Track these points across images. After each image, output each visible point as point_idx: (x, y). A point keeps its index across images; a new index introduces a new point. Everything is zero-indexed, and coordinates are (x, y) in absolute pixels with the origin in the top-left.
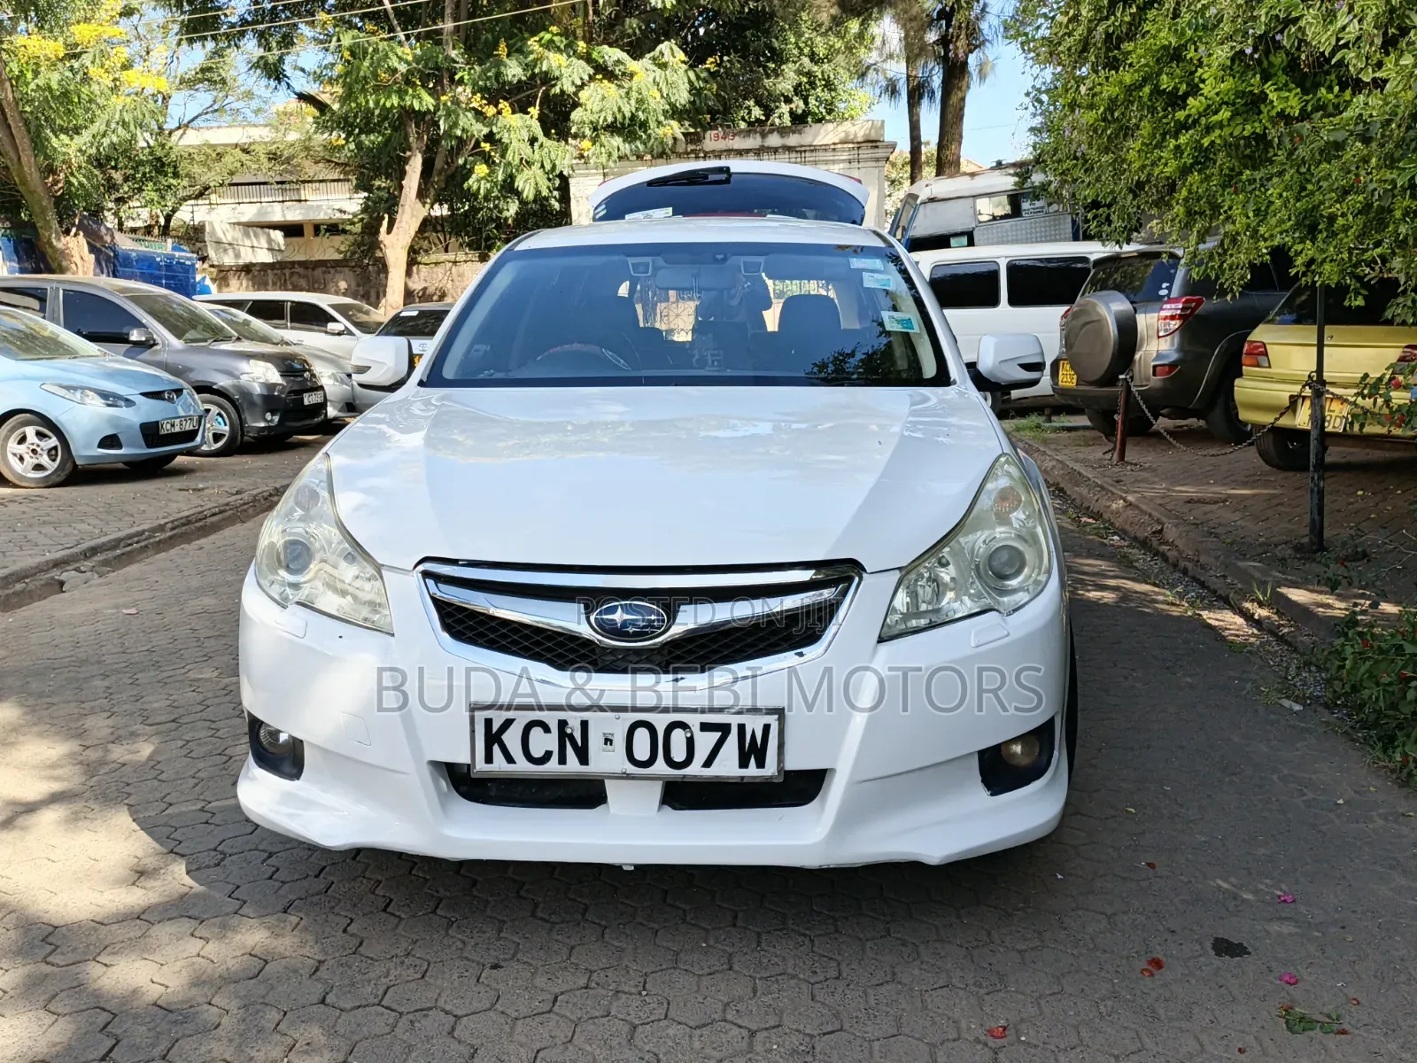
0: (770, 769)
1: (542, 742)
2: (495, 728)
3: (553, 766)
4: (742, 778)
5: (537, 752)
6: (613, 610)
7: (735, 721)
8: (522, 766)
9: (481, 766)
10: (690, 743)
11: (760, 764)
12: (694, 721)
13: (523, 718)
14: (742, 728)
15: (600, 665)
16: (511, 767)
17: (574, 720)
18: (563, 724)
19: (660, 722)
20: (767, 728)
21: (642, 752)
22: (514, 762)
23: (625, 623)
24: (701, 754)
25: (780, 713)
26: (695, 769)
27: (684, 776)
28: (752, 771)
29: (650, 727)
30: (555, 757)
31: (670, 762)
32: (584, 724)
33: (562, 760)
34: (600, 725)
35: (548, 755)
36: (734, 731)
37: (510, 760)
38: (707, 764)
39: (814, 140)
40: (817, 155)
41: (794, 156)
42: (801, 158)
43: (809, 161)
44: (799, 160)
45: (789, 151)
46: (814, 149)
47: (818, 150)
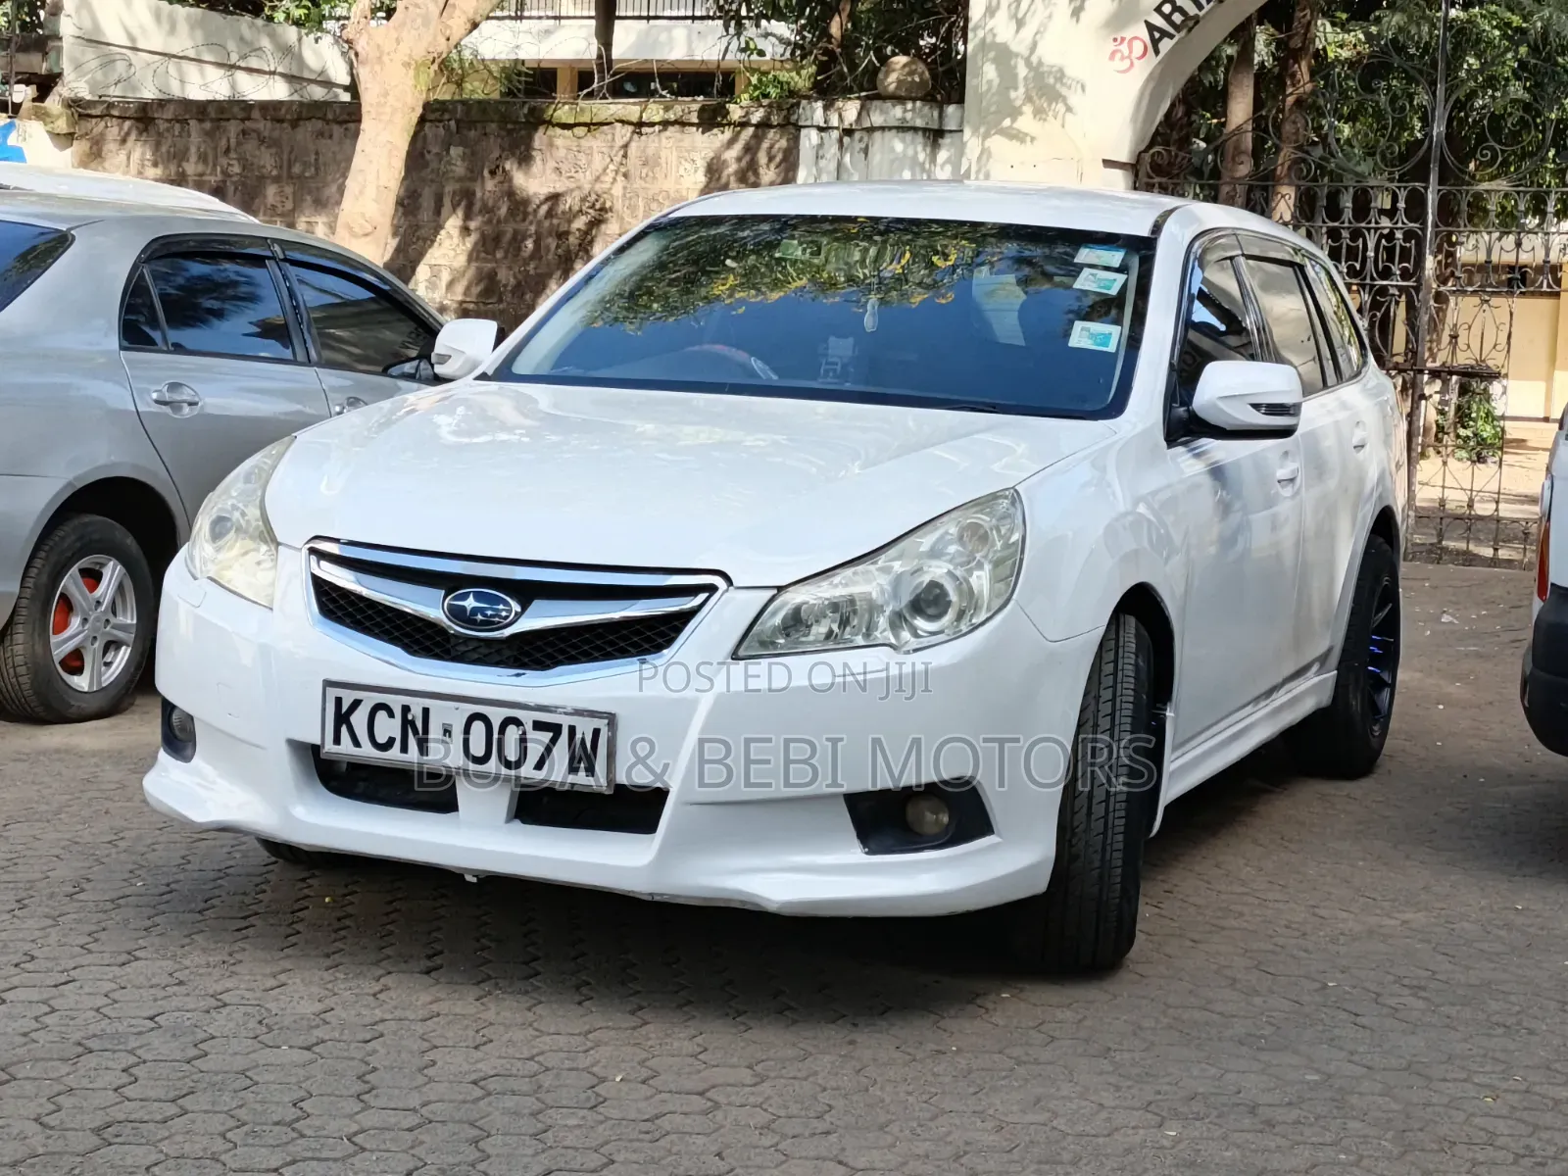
0: (600, 779)
1: (388, 727)
2: (345, 708)
3: (394, 753)
4: (572, 785)
5: (381, 739)
6: (464, 597)
7: (565, 722)
8: (367, 751)
9: (329, 747)
10: (523, 740)
11: (590, 770)
12: (528, 717)
13: (370, 699)
14: (572, 730)
15: (453, 653)
16: (355, 751)
17: (417, 706)
18: (406, 709)
19: (497, 715)
20: (596, 732)
21: (478, 748)
22: (359, 745)
23: (475, 610)
24: (534, 752)
25: (611, 719)
26: (527, 771)
28: (581, 778)
29: (487, 722)
30: (397, 744)
32: (426, 712)
33: (404, 749)
34: (444, 715)
35: (391, 741)
36: (565, 732)
37: (357, 743)
38: (539, 766)
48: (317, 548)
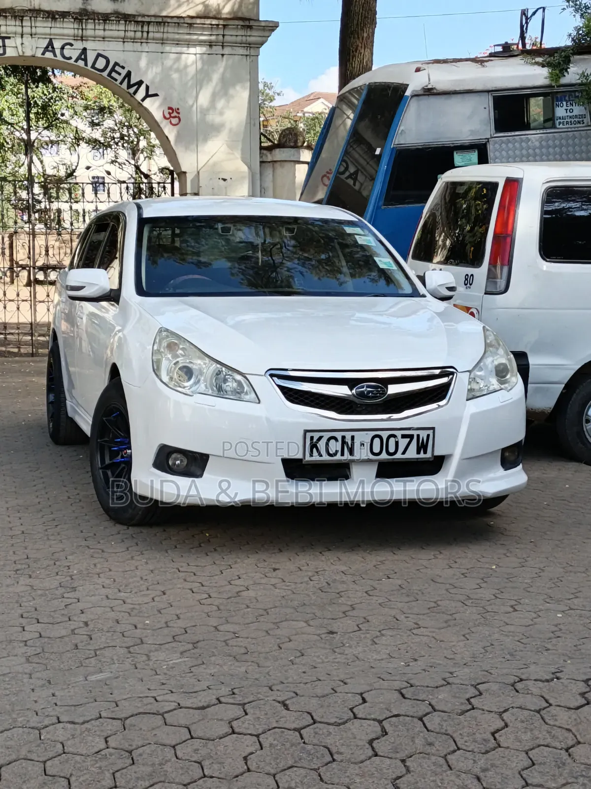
0: (429, 455)
1: (335, 446)
2: (315, 441)
3: (338, 457)
4: (417, 459)
5: (332, 451)
6: (363, 387)
7: (415, 433)
8: (326, 457)
9: (308, 458)
10: (397, 443)
11: (425, 452)
12: (399, 434)
13: (327, 435)
14: (418, 436)
16: (321, 459)
17: (348, 436)
18: (343, 437)
19: (385, 435)
20: (428, 436)
21: (376, 449)
23: (368, 392)
24: (401, 449)
25: (433, 429)
26: (399, 456)
27: (393, 459)
28: (422, 455)
29: (380, 437)
30: (339, 453)
31: (388, 453)
32: (353, 437)
33: (342, 454)
34: (359, 437)
35: (337, 452)
36: (415, 437)
37: (320, 455)
38: (404, 453)
39: (161, 10)
40: (165, 31)
41: (132, 29)
42: (142, 32)
43: (153, 39)
44: (139, 34)
45: (126, 21)
46: (163, 22)
47: (168, 23)
48: (275, 374)
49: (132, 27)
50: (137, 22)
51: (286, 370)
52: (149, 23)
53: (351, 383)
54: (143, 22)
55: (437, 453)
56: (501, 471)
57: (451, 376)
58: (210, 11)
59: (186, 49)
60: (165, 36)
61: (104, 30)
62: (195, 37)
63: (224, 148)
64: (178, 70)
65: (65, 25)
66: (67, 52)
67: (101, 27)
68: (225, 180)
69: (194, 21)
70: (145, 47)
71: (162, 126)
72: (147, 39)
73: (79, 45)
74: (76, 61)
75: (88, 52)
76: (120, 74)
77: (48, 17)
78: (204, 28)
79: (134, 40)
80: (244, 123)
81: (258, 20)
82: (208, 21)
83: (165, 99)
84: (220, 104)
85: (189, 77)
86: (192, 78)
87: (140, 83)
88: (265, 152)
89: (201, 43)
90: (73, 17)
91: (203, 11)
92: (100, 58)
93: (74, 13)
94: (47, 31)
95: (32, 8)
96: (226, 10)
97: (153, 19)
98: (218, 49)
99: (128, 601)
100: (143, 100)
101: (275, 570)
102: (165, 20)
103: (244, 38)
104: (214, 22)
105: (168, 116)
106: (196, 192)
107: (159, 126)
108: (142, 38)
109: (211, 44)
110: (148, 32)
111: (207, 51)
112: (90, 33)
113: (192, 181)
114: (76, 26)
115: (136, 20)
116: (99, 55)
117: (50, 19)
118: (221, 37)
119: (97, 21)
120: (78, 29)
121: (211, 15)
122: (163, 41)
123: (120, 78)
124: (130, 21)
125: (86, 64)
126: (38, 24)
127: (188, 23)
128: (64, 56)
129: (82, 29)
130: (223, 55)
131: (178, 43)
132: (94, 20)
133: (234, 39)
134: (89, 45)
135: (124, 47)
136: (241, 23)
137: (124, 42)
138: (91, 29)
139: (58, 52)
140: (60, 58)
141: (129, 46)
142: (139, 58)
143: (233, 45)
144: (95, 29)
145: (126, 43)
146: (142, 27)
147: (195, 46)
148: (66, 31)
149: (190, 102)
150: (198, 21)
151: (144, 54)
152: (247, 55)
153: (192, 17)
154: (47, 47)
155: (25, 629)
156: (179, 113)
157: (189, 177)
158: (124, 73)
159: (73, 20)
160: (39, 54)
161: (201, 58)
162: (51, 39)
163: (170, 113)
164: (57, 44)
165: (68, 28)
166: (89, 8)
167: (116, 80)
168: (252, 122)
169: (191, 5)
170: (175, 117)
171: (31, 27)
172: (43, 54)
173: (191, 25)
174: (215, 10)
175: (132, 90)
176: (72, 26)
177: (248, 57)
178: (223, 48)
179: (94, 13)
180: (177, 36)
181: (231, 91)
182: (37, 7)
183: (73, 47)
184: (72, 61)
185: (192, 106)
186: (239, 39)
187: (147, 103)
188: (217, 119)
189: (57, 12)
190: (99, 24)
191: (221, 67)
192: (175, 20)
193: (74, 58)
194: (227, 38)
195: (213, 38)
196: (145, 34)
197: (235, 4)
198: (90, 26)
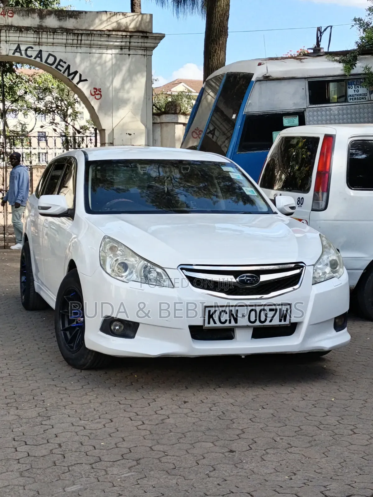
0: (287, 322)
1: (225, 317)
3: (227, 324)
4: (280, 325)
5: (223, 320)
6: (243, 277)
8: (219, 324)
9: (207, 325)
11: (285, 321)
20: (287, 309)
21: (253, 319)
22: (216, 324)
23: (247, 280)
24: (269, 319)
26: (267, 323)
27: (264, 325)
28: (283, 323)
30: (228, 322)
31: (260, 321)
33: (230, 322)
35: (226, 321)
36: (278, 311)
37: (215, 323)
38: (271, 321)
39: (90, 26)
40: (92, 39)
41: (71, 38)
42: (78, 40)
43: (85, 45)
44: (75, 42)
45: (67, 33)
46: (90, 33)
47: (94, 34)
48: (184, 268)
49: (71, 37)
50: (74, 34)
51: (192, 265)
52: (82, 34)
53: (236, 274)
54: (78, 34)
55: (292, 321)
56: (334, 332)
57: (301, 269)
58: (121, 27)
59: (106, 50)
60: (92, 42)
61: (53, 39)
62: (112, 43)
63: (130, 114)
64: (100, 65)
65: (28, 36)
66: (29, 53)
67: (52, 37)
68: (130, 134)
69: (111, 33)
70: (79, 50)
71: (89, 100)
72: (81, 44)
73: (37, 48)
74: (35, 58)
75: (43, 52)
76: (63, 67)
77: (17, 30)
78: (117, 37)
79: (72, 45)
80: (142, 99)
81: (152, 33)
82: (120, 33)
83: (92, 83)
84: (127, 86)
85: (107, 69)
86: (109, 69)
87: (76, 73)
88: (156, 117)
89: (115, 47)
90: (33, 31)
91: (116, 27)
92: (51, 57)
93: (34, 27)
94: (17, 39)
95: (7, 24)
96: (132, 27)
97: (84, 32)
98: (126, 51)
99: (87, 427)
100: (78, 83)
101: (185, 402)
102: (92, 32)
103: (143, 44)
104: (124, 34)
105: (93, 94)
106: (112, 142)
107: (88, 100)
108: (77, 44)
109: (121, 48)
110: (81, 40)
111: (119, 52)
112: (44, 40)
113: (109, 135)
114: (35, 36)
115: (73, 32)
116: (50, 55)
117: (18, 32)
118: (128, 44)
119: (48, 33)
120: (37, 38)
121: (122, 29)
122: (90, 46)
123: (63, 70)
124: (70, 33)
125: (41, 60)
126: (10, 35)
127: (108, 34)
128: (27, 55)
129: (39, 38)
130: (129, 55)
131: (100, 47)
132: (47, 32)
133: (136, 44)
134: (43, 48)
135: (66, 50)
136: (141, 34)
137: (66, 46)
138: (44, 38)
139: (23, 52)
140: (24, 56)
141: (69, 49)
142: (75, 57)
143: (136, 48)
144: (47, 38)
145: (67, 47)
146: (78, 37)
147: (111, 49)
148: (29, 39)
149: (108, 85)
150: (114, 33)
151: (79, 54)
152: (144, 55)
153: (109, 31)
154: (16, 49)
155: (18, 449)
156: (101, 92)
157: (107, 133)
158: (65, 66)
159: (33, 32)
160: (11, 54)
161: (116, 57)
162: (19, 45)
163: (95, 92)
164: (23, 48)
165: (30, 37)
166: (44, 24)
167: (61, 71)
168: (148, 98)
169: (109, 23)
170: (98, 94)
171: (6, 37)
172: (14, 54)
173: (109, 36)
174: (124, 26)
175: (71, 77)
176: (32, 36)
177: (145, 56)
178: (129, 50)
179: (46, 28)
180: (100, 43)
181: (135, 78)
182: (10, 24)
183: (33, 50)
184: (32, 58)
185: (110, 87)
186: (140, 44)
187: (80, 86)
188: (126, 96)
189: (23, 27)
190: (50, 35)
191: (128, 63)
192: (99, 32)
193: (34, 57)
194: (132, 44)
195: (123, 44)
196: (79, 42)
197: (137, 22)
198: (44, 36)
